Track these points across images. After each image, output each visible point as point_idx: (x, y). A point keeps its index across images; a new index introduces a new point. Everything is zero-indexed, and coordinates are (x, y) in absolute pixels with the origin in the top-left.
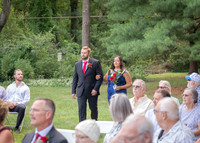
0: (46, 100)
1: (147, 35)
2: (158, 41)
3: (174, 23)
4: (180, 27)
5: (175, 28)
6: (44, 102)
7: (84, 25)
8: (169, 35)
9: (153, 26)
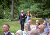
0: (7, 25)
1: (31, 7)
2: (34, 9)
3: (39, 4)
4: (41, 5)
5: (39, 5)
6: (6, 25)
7: (12, 4)
8: (38, 7)
9: (33, 5)
